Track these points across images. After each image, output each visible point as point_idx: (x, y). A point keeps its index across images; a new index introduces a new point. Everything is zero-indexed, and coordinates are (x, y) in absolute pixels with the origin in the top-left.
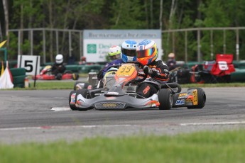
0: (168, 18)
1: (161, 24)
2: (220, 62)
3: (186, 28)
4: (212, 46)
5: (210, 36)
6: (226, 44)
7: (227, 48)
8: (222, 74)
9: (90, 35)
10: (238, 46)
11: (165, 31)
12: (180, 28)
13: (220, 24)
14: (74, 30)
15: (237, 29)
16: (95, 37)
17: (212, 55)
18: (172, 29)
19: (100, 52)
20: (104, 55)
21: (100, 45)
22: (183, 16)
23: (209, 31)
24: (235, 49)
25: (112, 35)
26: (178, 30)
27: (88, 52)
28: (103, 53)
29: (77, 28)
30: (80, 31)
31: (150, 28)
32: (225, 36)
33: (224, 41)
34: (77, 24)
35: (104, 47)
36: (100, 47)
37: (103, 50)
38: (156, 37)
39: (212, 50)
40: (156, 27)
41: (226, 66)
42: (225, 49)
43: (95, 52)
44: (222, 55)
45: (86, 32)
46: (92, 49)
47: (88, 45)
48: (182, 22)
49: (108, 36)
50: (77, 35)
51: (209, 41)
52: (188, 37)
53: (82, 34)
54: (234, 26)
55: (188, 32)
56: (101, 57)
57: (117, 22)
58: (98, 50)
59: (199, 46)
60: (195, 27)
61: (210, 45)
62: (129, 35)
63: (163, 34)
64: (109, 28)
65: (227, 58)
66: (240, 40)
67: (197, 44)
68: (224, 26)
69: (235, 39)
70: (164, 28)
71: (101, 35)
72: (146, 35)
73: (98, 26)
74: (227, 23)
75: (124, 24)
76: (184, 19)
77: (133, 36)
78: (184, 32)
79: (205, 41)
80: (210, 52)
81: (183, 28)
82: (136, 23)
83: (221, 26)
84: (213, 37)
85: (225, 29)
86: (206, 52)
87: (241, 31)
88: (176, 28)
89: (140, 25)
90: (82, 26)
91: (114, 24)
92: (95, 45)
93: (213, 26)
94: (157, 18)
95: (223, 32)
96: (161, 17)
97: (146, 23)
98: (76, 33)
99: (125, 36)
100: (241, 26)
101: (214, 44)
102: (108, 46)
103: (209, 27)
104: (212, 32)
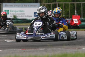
1: (39, 1)
2: (74, 19)
3: (52, 2)
5: (63, 7)
6: (71, 10)
8: (75, 25)
9: (6, 6)
10: (76, 12)
11: (41, 4)
12: (48, 3)
15: (76, 3)
16: (8, 6)
17: (64, 15)
18: (44, 3)
19: (10, 14)
20: (12, 15)
21: (10, 10)
23: (62, 4)
26: (47, 4)
28: (12, 14)
31: (34, 3)
32: (70, 7)
33: (70, 9)
35: (12, 11)
36: (10, 12)
37: (12, 13)
39: (64, 13)
40: (37, 2)
41: (77, 21)
42: (70, 13)
44: (75, 16)
45: (4, 4)
47: (5, 10)
49: (14, 6)
52: (52, 7)
53: (2, 5)
54: (74, 2)
55: (53, 4)
56: (11, 16)
58: (10, 13)
60: (56, 2)
62: (25, 5)
64: (15, 3)
65: (77, 17)
68: (69, 2)
69: (75, 8)
71: (11, 6)
72: (32, 6)
74: (71, 1)
77: (26, 6)
78: (51, 4)
81: (50, 2)
83: (68, 2)
84: (65, 7)
85: (70, 3)
88: (46, 3)
90: (3, 2)
92: (8, 11)
93: (64, 1)
95: (69, 5)
99: (23, 6)
100: (77, 2)
101: (64, 10)
102: (14, 11)
103: (63, 2)
104: (64, 4)
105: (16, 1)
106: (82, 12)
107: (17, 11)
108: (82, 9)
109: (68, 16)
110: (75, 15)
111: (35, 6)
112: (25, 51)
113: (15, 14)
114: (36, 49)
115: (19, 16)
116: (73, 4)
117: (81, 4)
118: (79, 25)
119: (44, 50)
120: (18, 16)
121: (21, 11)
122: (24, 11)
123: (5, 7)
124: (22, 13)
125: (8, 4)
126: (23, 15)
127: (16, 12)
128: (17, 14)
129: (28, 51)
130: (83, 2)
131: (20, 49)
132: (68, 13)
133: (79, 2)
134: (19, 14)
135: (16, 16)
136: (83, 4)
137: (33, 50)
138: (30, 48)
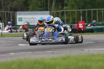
0: (52, 6)
1: (49, 9)
3: (60, 10)
4: (71, 18)
5: (70, 14)
6: (77, 17)
7: (77, 18)
9: (20, 14)
10: (81, 18)
11: (51, 12)
12: (57, 10)
13: (74, 8)
14: (13, 12)
15: (81, 10)
16: (22, 14)
17: (71, 21)
19: (24, 21)
21: (24, 18)
22: (58, 5)
23: (69, 11)
24: (80, 19)
25: (29, 14)
26: (56, 11)
27: (19, 21)
28: (25, 21)
29: (14, 11)
30: (15, 12)
31: (44, 10)
32: (76, 13)
33: (76, 15)
34: (14, 9)
35: (25, 18)
36: (24, 19)
37: (25, 20)
38: (47, 14)
39: (71, 19)
40: (47, 10)
42: (76, 19)
43: (22, 21)
45: (18, 13)
46: (20, 19)
47: (19, 18)
48: (58, 8)
49: (27, 14)
50: (14, 14)
51: (69, 16)
52: (61, 14)
53: (16, 13)
54: (79, 9)
55: (61, 12)
57: (31, 8)
58: (23, 20)
59: (66, 18)
60: (63, 10)
61: (70, 17)
62: (36, 13)
63: (50, 13)
64: (27, 11)
66: (82, 15)
67: (64, 17)
68: (75, 9)
69: (80, 15)
70: (50, 10)
71: (24, 14)
72: (43, 14)
73: (22, 10)
74: (76, 8)
75: (34, 9)
76: (59, 7)
77: (38, 14)
78: (59, 12)
79: (67, 16)
80: (70, 20)
81: (58, 10)
82: (39, 8)
83: (74, 9)
85: (76, 10)
86: (68, 20)
87: (83, 11)
88: (55, 10)
89: (40, 9)
90: (16, 10)
91: (29, 9)
92: (22, 18)
93: (71, 9)
94: (47, 6)
96: (49, 6)
97: (43, 8)
98: (14, 13)
99: (34, 14)
101: (71, 17)
102: (27, 18)
103: (69, 10)
104: (71, 12)
105: (29, 10)
106: (87, 18)
107: (30, 19)
108: (87, 16)
109: (74, 21)
110: (80, 20)
111: (45, 14)
112: (35, 53)
113: (28, 21)
114: (44, 52)
115: (32, 23)
116: (79, 11)
117: (86, 11)
118: (83, 30)
119: (52, 52)
120: (30, 23)
121: (33, 18)
122: (35, 18)
123: (18, 15)
124: (34, 20)
125: (21, 12)
126: (35, 22)
127: (28, 19)
128: (30, 21)
129: (37, 53)
130: (88, 9)
131: (31, 51)
132: (74, 19)
133: (84, 9)
134: (31, 21)
135: (29, 23)
136: (88, 11)
137: (42, 52)
138: (39, 51)
